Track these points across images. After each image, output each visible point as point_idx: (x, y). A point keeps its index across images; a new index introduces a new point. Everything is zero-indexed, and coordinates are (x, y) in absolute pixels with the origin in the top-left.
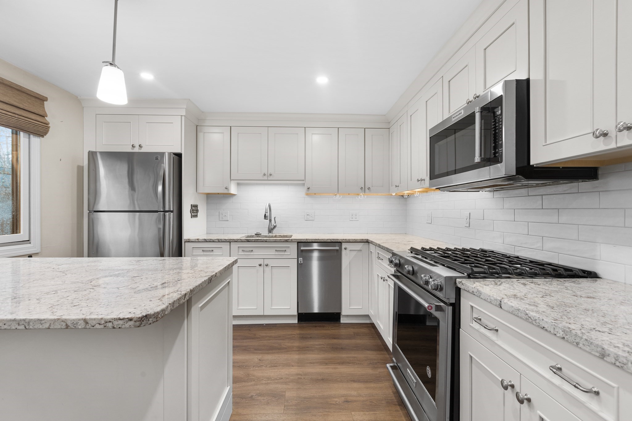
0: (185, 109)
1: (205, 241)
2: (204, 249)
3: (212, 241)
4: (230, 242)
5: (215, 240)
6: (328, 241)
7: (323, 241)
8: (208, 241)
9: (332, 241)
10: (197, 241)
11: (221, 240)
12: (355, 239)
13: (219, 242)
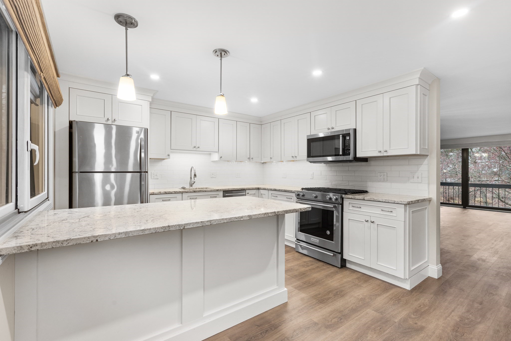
0: (151, 97)
1: (166, 193)
2: (164, 199)
3: (170, 193)
4: (182, 193)
5: (172, 192)
6: (240, 189)
7: (237, 189)
8: (167, 193)
9: (242, 189)
10: (159, 193)
11: (177, 192)
12: (252, 188)
13: (175, 193)
